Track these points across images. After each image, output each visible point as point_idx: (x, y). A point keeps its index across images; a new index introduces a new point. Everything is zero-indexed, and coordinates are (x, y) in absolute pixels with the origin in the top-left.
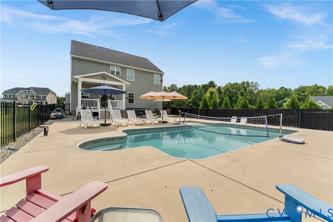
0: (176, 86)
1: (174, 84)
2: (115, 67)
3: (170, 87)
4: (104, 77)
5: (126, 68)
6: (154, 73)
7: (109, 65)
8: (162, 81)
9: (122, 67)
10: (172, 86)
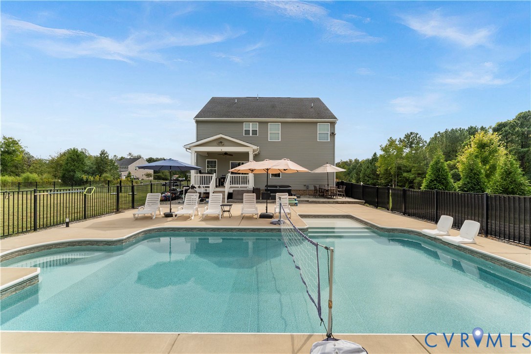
0: (418, 136)
1: (413, 132)
2: (251, 123)
3: (402, 138)
4: (221, 142)
5: (267, 123)
6: (317, 123)
7: (242, 122)
8: (333, 134)
9: (260, 123)
10: (407, 136)
